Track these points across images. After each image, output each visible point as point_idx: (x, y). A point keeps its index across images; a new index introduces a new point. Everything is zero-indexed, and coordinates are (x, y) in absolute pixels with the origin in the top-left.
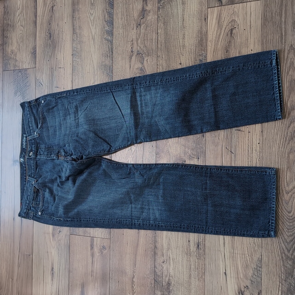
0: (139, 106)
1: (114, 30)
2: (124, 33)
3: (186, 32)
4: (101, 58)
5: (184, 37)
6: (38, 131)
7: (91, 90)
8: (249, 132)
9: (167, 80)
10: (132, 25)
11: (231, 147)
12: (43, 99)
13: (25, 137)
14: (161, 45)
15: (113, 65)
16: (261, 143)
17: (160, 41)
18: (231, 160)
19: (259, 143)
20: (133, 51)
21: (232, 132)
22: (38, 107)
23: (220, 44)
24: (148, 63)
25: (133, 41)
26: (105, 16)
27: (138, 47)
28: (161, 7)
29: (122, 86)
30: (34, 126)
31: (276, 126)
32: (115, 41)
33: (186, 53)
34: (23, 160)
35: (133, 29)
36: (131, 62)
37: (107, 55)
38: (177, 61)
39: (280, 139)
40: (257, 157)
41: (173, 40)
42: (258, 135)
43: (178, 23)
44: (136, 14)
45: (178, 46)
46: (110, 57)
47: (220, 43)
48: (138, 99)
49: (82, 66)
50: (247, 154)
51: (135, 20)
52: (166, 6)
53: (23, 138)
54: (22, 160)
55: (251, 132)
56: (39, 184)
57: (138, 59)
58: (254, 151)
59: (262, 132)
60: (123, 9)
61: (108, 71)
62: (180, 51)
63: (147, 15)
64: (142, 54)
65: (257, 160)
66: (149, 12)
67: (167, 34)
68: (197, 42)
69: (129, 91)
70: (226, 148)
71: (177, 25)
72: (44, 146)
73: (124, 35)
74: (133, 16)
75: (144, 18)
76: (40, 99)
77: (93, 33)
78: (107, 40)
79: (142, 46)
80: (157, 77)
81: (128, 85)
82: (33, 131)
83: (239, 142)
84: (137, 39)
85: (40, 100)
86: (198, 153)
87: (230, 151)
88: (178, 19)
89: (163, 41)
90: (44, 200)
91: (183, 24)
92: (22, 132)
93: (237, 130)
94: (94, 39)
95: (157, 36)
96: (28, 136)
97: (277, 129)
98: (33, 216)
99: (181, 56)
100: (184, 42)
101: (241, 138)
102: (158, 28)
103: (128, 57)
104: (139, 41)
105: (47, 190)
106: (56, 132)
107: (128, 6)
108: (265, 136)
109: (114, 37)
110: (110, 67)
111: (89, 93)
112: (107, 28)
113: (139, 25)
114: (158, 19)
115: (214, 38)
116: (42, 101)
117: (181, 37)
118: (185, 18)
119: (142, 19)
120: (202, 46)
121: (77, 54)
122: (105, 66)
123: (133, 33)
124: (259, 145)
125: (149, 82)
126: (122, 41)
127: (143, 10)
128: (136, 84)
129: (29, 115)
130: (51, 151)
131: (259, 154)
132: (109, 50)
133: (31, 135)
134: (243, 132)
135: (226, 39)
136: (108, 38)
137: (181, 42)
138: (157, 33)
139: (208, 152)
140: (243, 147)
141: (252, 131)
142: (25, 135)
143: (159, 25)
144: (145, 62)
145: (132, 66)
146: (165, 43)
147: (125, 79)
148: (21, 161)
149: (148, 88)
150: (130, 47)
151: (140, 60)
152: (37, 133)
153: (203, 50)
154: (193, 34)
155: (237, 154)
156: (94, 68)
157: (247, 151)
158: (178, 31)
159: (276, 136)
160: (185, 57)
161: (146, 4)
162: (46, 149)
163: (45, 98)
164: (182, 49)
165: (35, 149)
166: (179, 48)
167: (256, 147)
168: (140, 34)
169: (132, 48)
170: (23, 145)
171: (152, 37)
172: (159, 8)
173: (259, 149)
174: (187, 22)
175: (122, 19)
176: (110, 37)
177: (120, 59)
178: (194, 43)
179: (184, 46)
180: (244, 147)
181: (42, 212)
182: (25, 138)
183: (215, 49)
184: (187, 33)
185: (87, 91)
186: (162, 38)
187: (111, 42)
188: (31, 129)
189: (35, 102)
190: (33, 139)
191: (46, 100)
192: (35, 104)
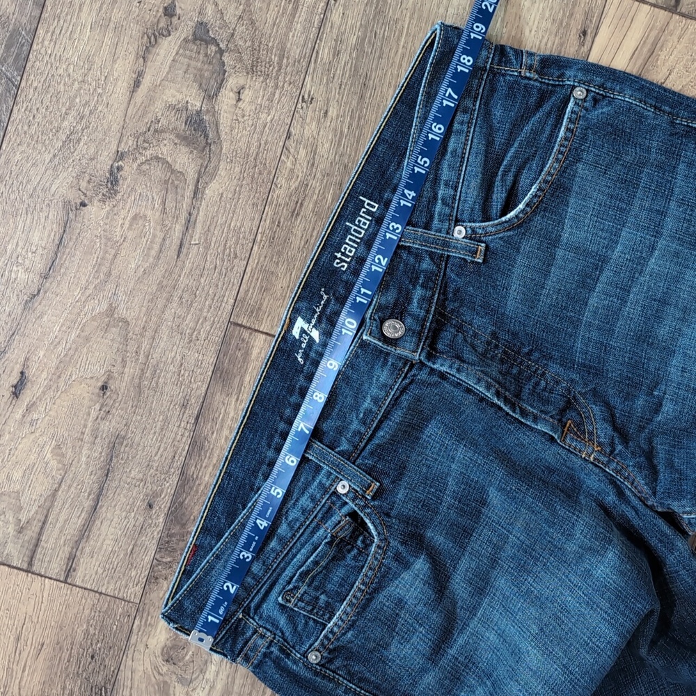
12: (589, 83)
13: (368, 212)
22: (533, 100)
30: (470, 192)
34: (315, 334)
53: (356, 214)
54: (303, 331)
56: (388, 515)
72: (491, 329)
76: (568, 73)
82: (447, 210)
85: (562, 75)
90: (369, 601)
98: (265, 655)
105: (421, 565)
106: (592, 289)
116: (573, 87)
130: (520, 372)
133: (427, 226)
148: (296, 332)
162: (496, 347)
163: (602, 86)
165: (428, 312)
170: (339, 251)
181: (334, 652)
182: (364, 221)
188: (440, 193)
189: (536, 71)
190: (431, 255)
191: (604, 97)
192: (526, 78)
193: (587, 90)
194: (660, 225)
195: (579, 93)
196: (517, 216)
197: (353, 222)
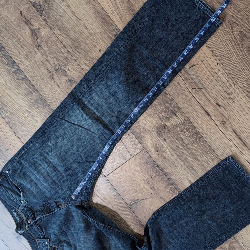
0: (95, 111)
1: (20, 66)
2: (30, 63)
3: (84, 22)
4: (27, 98)
5: (86, 27)
6: (23, 199)
7: (42, 131)
8: (202, 61)
9: (100, 71)
10: (33, 51)
11: (196, 84)
12: (6, 169)
14: (72, 48)
15: (42, 95)
16: (219, 62)
17: (68, 46)
18: (205, 95)
19: (218, 64)
20: (50, 71)
21: (188, 72)
22: (6, 179)
23: (121, 10)
24: (71, 71)
25: (45, 63)
26: (2, 61)
27: (53, 65)
28: (46, 17)
29: (67, 107)
30: (16, 197)
31: (221, 39)
32: (28, 75)
33: (98, 38)
35: (36, 53)
36: (56, 81)
37: (30, 91)
38: (95, 50)
39: (233, 47)
40: (224, 76)
41: (78, 36)
42: (212, 57)
43: (72, 19)
44: (29, 40)
45: (87, 38)
46: (33, 91)
47: (121, 8)
48: (89, 106)
49: (16, 116)
50: (215, 80)
51: (32, 45)
52: (50, 13)
55: (204, 60)
57: (60, 74)
58: (219, 73)
59: (213, 53)
60: (14, 44)
61: (42, 103)
62: (91, 41)
63: (39, 33)
64: (61, 68)
65: (227, 78)
66: (40, 29)
67: (69, 36)
68: (100, 22)
69: (76, 106)
70: (193, 88)
71: (72, 21)
72: (39, 206)
73: (32, 64)
74: (28, 43)
75: (38, 38)
76: (3, 172)
77: (4, 83)
78: (21, 79)
79: (55, 62)
80: (91, 76)
81: (70, 102)
82: (18, 202)
83: (200, 76)
84: (46, 59)
86: (172, 111)
87: (198, 88)
88: (69, 16)
89: (71, 44)
91: (76, 17)
92: (8, 209)
93: (191, 67)
94: (8, 87)
95: (61, 44)
96: (18, 208)
97: (224, 42)
99: (95, 44)
100: (89, 31)
101: (199, 71)
102: (57, 36)
103: (50, 80)
104: (49, 59)
107: (16, 38)
108: (218, 54)
109: (25, 72)
110: (40, 99)
111: (43, 135)
112: (13, 70)
113: (38, 47)
114: (52, 29)
115: (113, 9)
116: (6, 172)
117: (83, 28)
118: (74, 11)
119: (37, 40)
120: (107, 23)
121: (3, 111)
122: (36, 101)
123: (39, 57)
124: (219, 65)
125: (87, 85)
126: (34, 70)
127: (33, 32)
128: (77, 96)
129: (4, 192)
131: (224, 72)
132: (29, 86)
133: (20, 206)
134: (197, 65)
135: (123, 1)
136: (20, 77)
137: (87, 33)
138: (60, 41)
139: (180, 103)
140: (206, 77)
141: (204, 58)
142: (13, 211)
143: (56, 33)
144: (68, 72)
145: (59, 84)
146: (73, 43)
147: (65, 99)
149: (90, 91)
150: (45, 70)
151: (62, 74)
152: (23, 201)
153: (111, 25)
154: (92, 19)
155: (206, 86)
156: (26, 110)
157: (213, 77)
158: (76, 26)
159: (227, 47)
160: (99, 42)
161: (31, 25)
162: (42, 207)
163: (7, 168)
164: (92, 38)
166: (89, 39)
167: (218, 68)
168: (46, 53)
169: (47, 69)
171: (58, 48)
172: (45, 20)
173: (221, 68)
174: (79, 13)
175: (19, 53)
176: (21, 75)
177: (44, 86)
178: (98, 26)
179: (91, 34)
180: (208, 76)
182: (14, 213)
183: (121, 16)
184: (86, 22)
185: (39, 135)
186: (67, 43)
187: (26, 78)
188: (15, 201)
189: (1, 177)
190: (24, 208)
191: (9, 169)
192: (2, 180)
193: (7, 170)
194: (32, 172)
195: (7, 172)
196: (22, 193)
197: (14, 215)
